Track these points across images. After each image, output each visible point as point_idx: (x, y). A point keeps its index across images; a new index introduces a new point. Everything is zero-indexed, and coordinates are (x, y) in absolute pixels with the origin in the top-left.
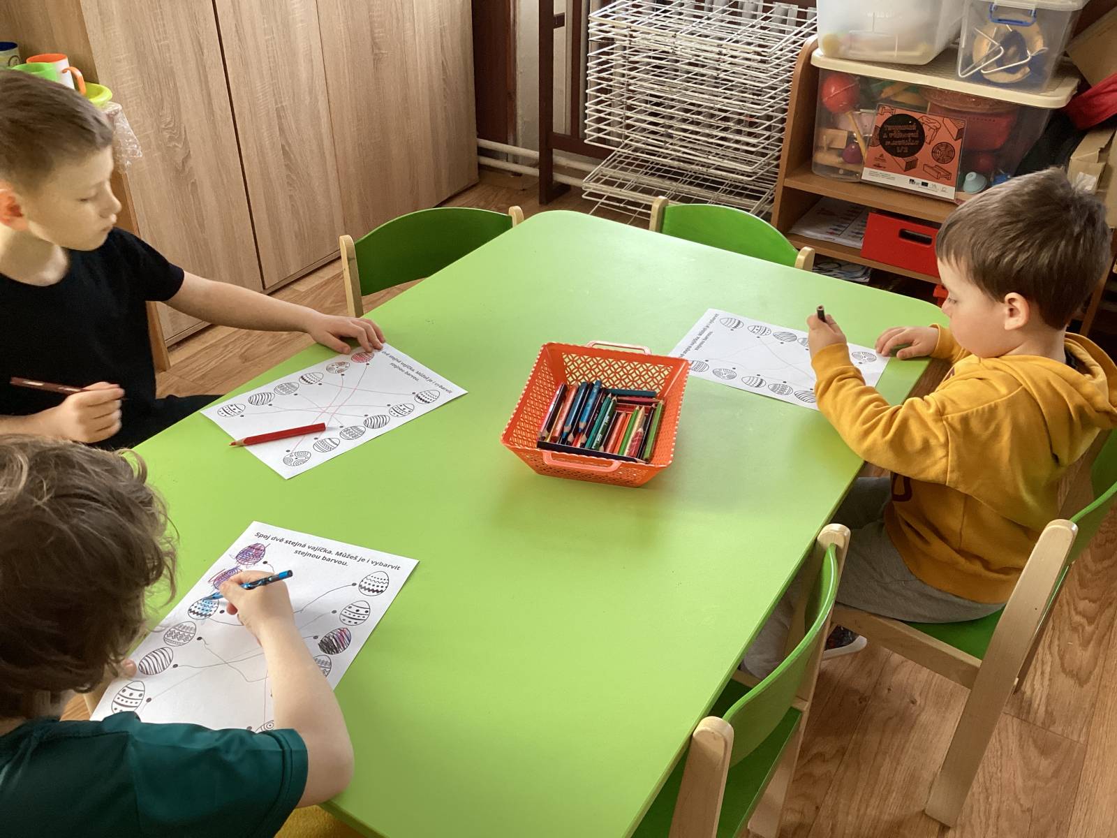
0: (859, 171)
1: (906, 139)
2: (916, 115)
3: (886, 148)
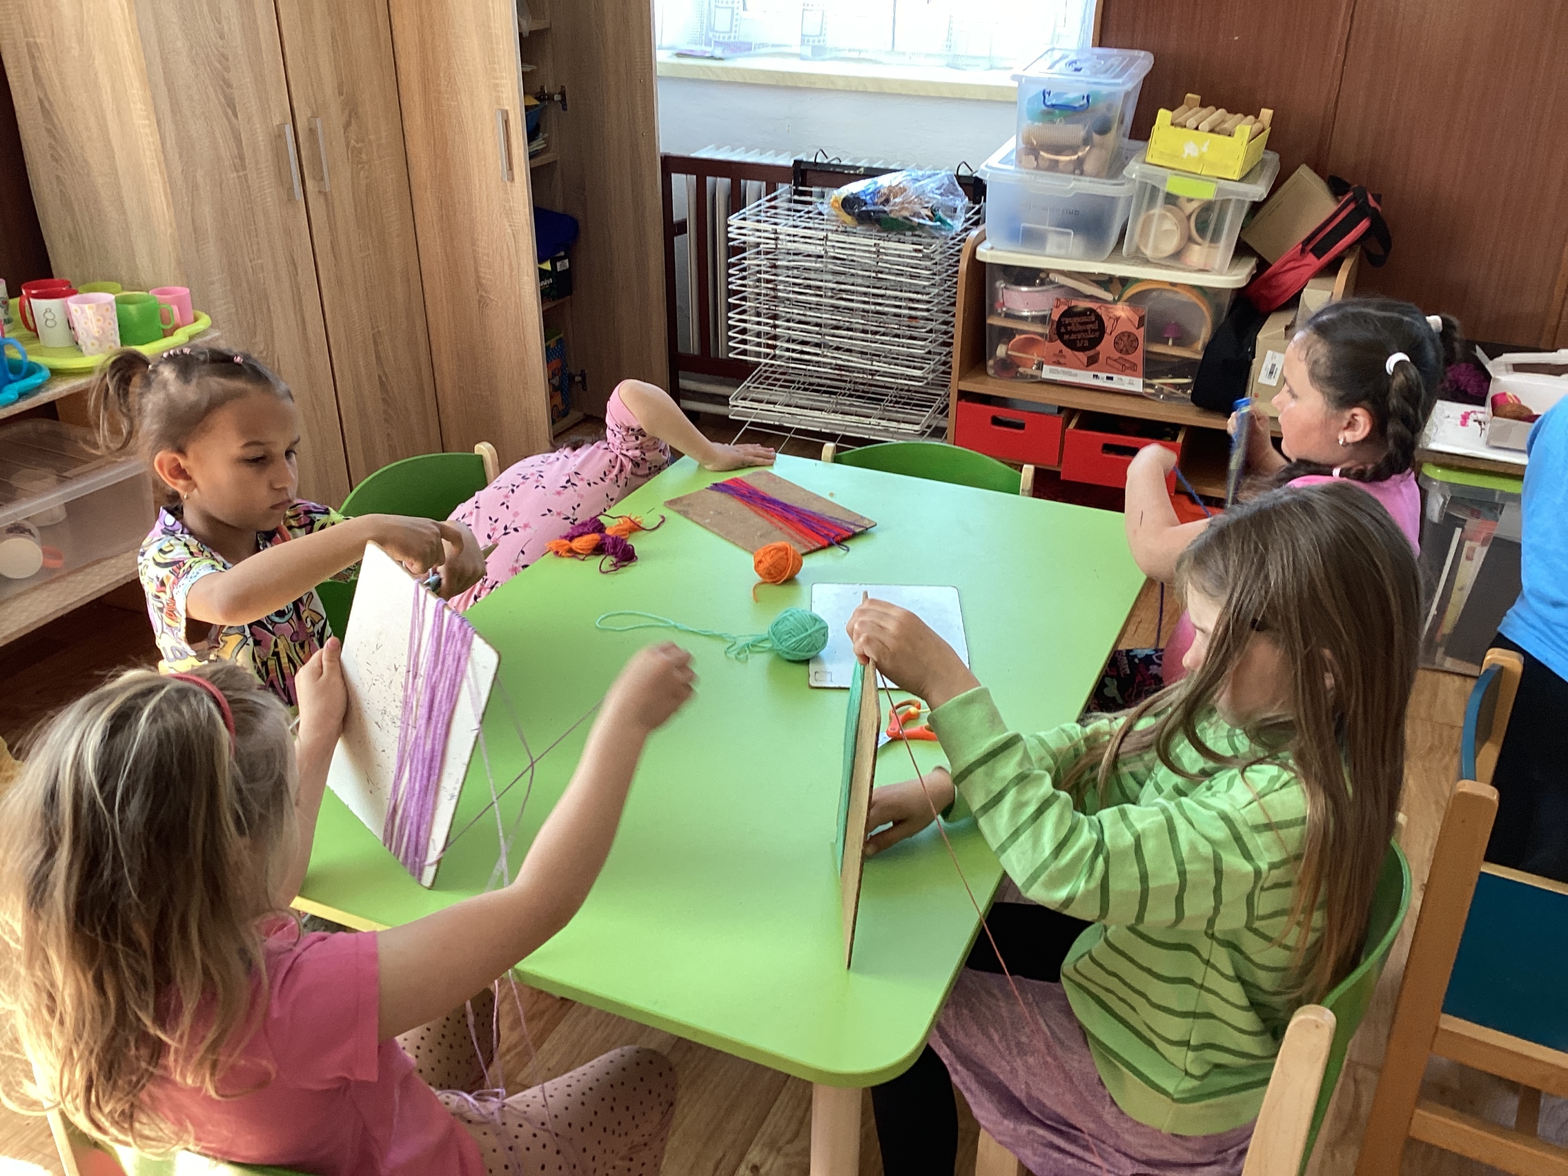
1: (1086, 331)
2: (1095, 307)
3: (1065, 343)
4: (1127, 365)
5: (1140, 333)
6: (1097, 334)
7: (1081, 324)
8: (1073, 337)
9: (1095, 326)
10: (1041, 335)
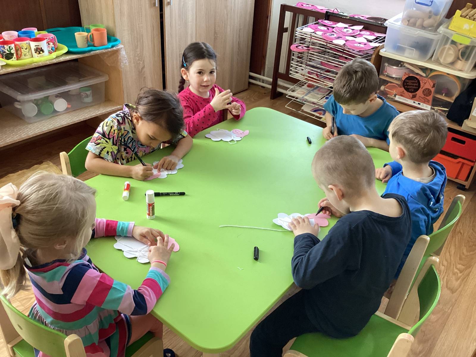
1: (413, 86)
2: (418, 77)
3: (405, 89)
4: (426, 100)
5: (433, 90)
6: (417, 87)
7: (412, 83)
8: (409, 87)
9: (417, 85)
10: (397, 84)
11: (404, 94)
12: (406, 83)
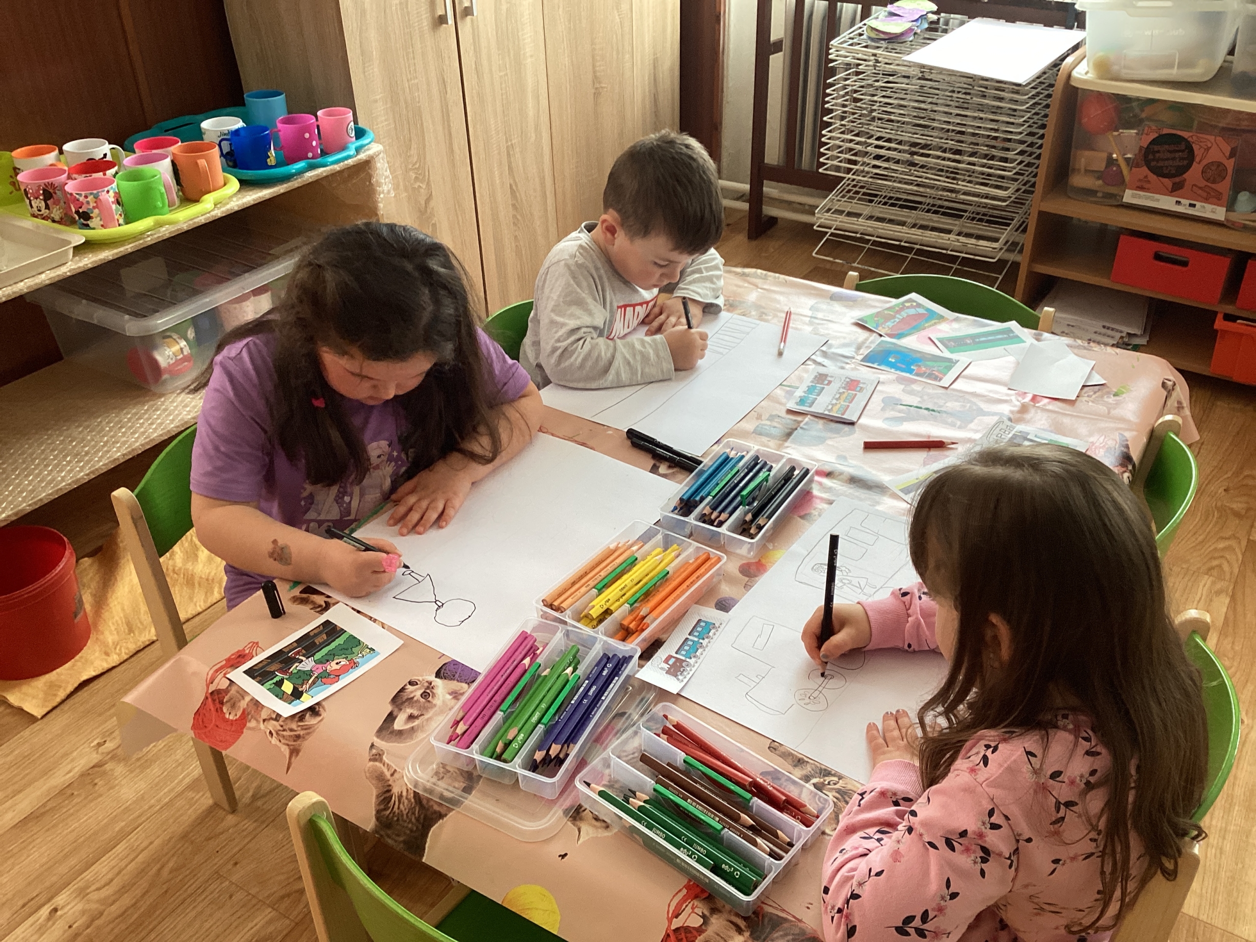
0: (1121, 193)
1: (1174, 159)
2: (1185, 134)
3: (1152, 170)
4: (1212, 194)
5: (1230, 164)
6: (1185, 162)
7: (1170, 152)
8: (1161, 163)
9: (1185, 155)
11: (1149, 182)
12: (1154, 152)
